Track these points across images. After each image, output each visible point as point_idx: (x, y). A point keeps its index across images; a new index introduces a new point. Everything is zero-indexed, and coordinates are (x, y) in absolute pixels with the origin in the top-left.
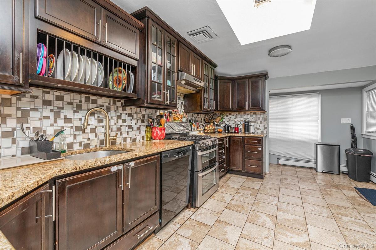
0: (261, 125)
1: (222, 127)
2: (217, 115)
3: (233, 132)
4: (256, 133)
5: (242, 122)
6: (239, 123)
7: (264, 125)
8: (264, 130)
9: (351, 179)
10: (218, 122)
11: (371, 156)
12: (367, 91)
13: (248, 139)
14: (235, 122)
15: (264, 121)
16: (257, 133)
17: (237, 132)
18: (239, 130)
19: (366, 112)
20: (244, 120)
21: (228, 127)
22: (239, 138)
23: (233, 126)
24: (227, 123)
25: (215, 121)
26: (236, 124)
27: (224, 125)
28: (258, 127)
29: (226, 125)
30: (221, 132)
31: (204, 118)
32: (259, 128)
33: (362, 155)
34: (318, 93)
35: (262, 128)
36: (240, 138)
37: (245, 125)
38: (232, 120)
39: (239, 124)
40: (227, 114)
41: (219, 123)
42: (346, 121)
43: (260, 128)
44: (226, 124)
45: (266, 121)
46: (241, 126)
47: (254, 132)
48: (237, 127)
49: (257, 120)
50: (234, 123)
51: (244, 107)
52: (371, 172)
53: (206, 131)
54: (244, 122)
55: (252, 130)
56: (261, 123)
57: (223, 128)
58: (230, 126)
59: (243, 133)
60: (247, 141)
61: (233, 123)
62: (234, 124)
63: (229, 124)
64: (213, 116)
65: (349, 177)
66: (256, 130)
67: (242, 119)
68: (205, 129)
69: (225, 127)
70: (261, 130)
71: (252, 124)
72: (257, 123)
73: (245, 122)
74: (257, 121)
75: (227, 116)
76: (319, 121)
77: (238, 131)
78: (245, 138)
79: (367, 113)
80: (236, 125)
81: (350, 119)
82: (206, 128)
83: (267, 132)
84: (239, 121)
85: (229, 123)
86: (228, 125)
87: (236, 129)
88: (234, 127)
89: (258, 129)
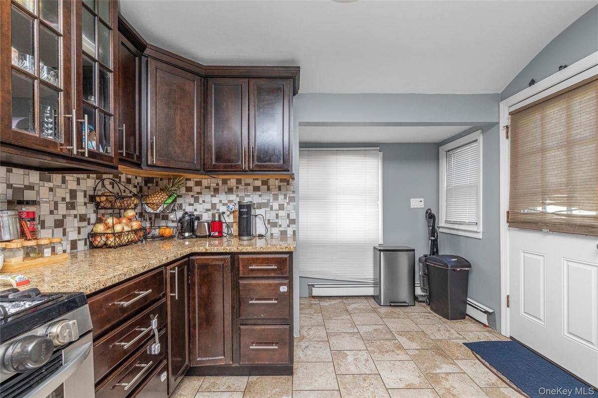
0: (281, 213)
1: (173, 221)
2: (157, 185)
3: (205, 237)
4: (269, 234)
5: (231, 206)
6: (223, 209)
7: (288, 215)
8: (288, 226)
9: (435, 314)
10: (158, 206)
11: (468, 269)
12: (446, 151)
13: (249, 259)
14: (214, 206)
15: (288, 203)
16: (272, 234)
17: (217, 234)
18: (225, 230)
19: (445, 189)
20: (238, 199)
21: (191, 222)
22: (221, 260)
23: (206, 217)
24: (189, 209)
25: (147, 204)
26: (215, 212)
27: (180, 214)
28: (273, 218)
29: (183, 217)
30: (171, 237)
31: (92, 193)
32: (277, 221)
33: (458, 269)
34: (378, 148)
35: (284, 222)
36: (225, 259)
37: (241, 213)
38: (204, 202)
39: (223, 213)
40: (190, 184)
41: (161, 208)
42: (417, 203)
43: (280, 222)
44: (186, 213)
45: (294, 204)
46: (229, 219)
47: (263, 233)
48: (217, 219)
49: (271, 200)
50: (210, 208)
51: (238, 161)
52: (468, 299)
53: (100, 241)
54: (237, 207)
55: (259, 227)
56: (281, 207)
57: (175, 224)
58: (198, 218)
59: (235, 236)
60: (245, 267)
61: (207, 210)
62: (210, 213)
63: (195, 213)
64: (145, 188)
65: (432, 309)
66: (269, 226)
67: (232, 197)
68: (93, 235)
69: (181, 221)
70: (280, 226)
71: (258, 212)
72: (272, 209)
73: (241, 206)
74: (271, 204)
75: (189, 189)
76: (380, 203)
77: (221, 232)
78: (241, 256)
79: (447, 189)
80: (214, 216)
81: (422, 200)
82: (100, 228)
83: (294, 232)
84: (224, 205)
85: (195, 210)
86: (190, 215)
87: (216, 226)
88: (210, 219)
89: (274, 225)
